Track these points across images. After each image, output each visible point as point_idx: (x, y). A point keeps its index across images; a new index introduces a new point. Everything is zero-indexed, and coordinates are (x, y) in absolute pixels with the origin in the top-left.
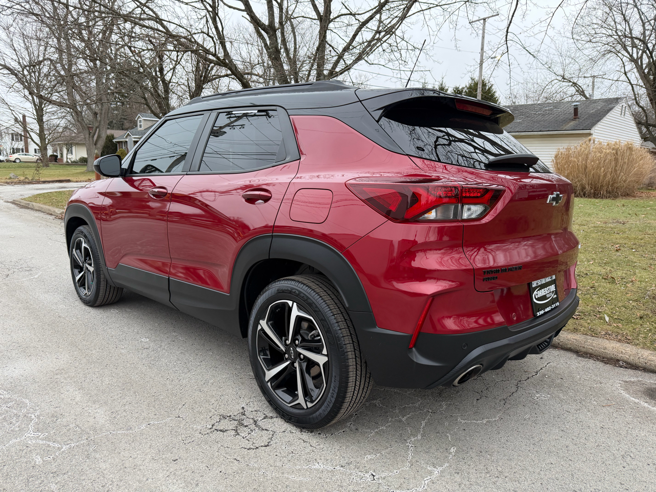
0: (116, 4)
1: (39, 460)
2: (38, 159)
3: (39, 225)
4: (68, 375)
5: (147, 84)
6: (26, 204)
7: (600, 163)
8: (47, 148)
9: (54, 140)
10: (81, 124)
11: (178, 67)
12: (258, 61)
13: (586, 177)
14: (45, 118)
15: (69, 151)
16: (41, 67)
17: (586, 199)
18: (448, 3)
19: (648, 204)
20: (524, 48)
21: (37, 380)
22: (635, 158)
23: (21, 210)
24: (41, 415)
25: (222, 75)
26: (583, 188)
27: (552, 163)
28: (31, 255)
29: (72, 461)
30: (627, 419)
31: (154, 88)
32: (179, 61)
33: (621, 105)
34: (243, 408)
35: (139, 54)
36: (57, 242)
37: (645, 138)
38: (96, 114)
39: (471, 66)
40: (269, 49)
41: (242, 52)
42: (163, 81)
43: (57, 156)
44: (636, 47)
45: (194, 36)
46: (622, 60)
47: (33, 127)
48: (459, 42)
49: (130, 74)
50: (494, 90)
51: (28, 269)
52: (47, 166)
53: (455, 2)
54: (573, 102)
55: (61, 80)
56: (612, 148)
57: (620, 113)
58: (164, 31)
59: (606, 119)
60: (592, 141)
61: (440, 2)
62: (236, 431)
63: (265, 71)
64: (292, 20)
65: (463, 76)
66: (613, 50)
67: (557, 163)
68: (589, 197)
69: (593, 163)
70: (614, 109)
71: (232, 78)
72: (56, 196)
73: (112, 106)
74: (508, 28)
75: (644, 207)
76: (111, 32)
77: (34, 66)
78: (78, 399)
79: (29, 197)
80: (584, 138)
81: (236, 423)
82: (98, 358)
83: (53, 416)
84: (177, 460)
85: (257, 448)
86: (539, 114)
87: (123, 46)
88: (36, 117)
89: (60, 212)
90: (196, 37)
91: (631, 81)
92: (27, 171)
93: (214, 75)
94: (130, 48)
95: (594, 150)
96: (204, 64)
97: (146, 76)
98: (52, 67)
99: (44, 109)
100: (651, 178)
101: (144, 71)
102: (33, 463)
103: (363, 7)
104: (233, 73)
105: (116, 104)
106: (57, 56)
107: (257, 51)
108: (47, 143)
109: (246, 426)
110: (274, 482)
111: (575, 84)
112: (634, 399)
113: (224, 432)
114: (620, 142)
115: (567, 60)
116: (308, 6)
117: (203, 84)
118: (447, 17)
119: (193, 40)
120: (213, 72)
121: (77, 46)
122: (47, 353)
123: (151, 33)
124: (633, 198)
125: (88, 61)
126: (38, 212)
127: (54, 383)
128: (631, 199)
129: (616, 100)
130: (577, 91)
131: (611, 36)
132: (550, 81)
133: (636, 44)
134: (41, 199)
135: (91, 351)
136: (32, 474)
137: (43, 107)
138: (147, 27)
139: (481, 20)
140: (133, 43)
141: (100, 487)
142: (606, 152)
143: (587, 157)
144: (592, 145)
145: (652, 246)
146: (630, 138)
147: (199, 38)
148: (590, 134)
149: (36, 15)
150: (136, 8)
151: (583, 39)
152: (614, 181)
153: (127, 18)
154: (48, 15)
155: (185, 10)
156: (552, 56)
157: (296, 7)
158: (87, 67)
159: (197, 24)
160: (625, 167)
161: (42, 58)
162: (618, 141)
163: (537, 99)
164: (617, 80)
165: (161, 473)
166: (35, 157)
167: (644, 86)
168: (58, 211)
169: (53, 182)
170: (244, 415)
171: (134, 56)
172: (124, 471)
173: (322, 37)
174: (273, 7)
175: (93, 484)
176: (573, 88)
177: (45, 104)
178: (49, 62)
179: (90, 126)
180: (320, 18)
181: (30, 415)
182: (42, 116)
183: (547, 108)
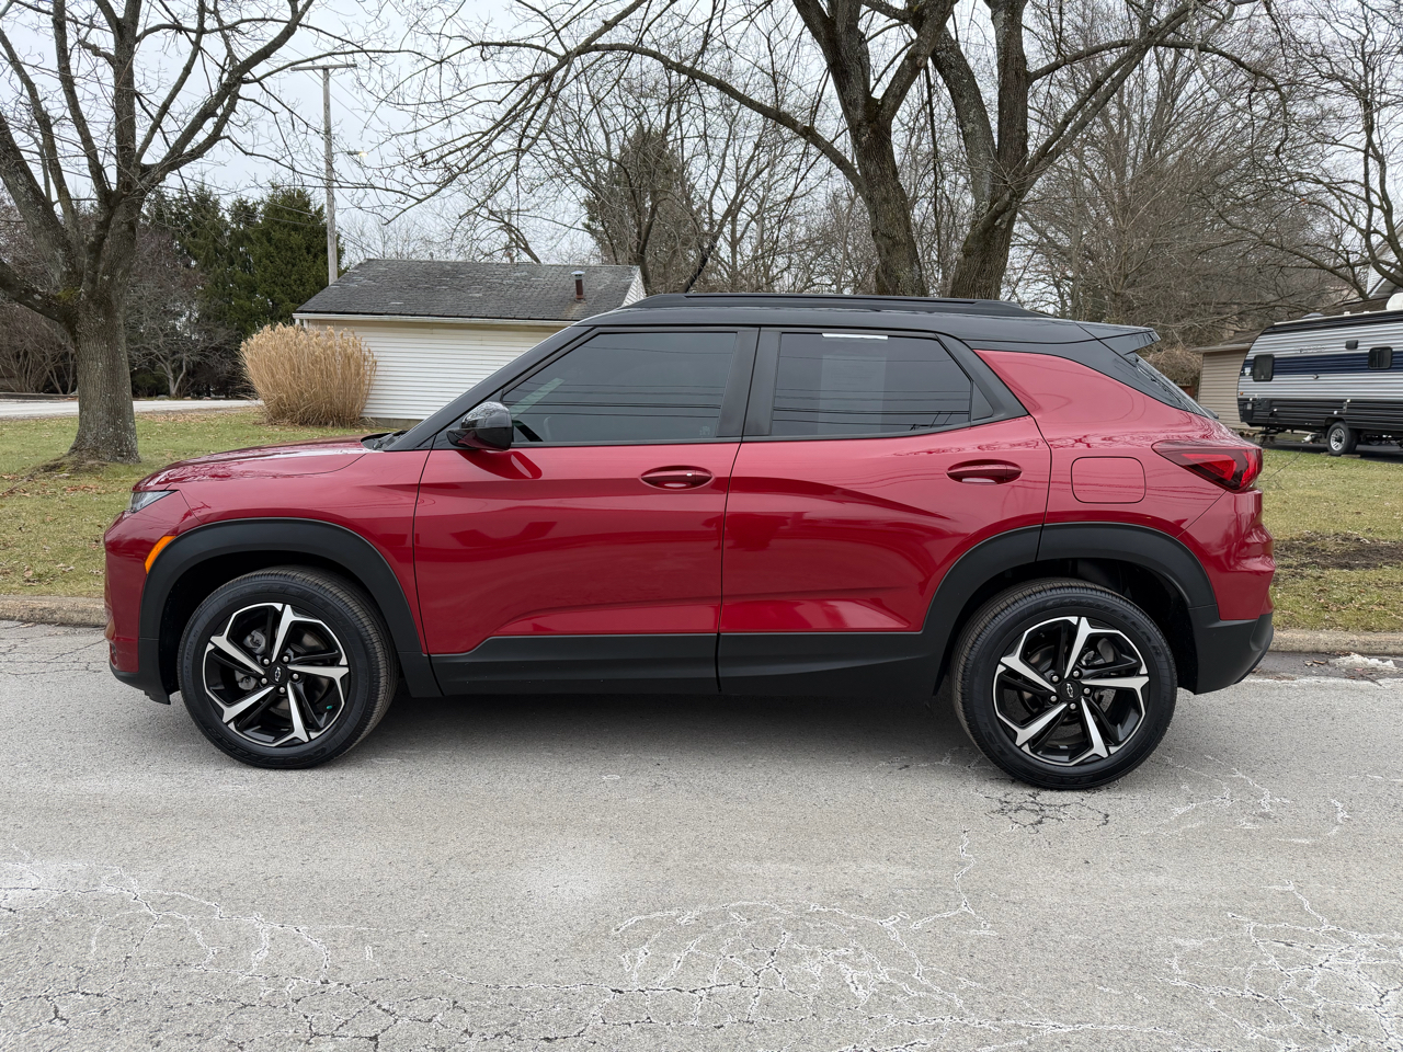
33: (636, 280)
70: (631, 287)
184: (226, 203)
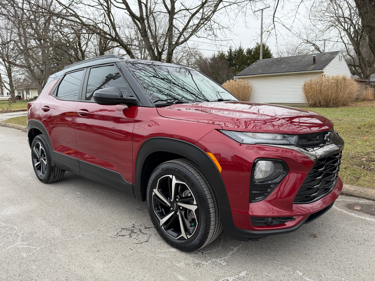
0: (51, 7)
1: (25, 255)
2: (10, 98)
3: (13, 135)
4: (37, 213)
5: (72, 53)
6: (5, 124)
7: (328, 88)
8: (14, 92)
9: (18, 87)
10: (34, 77)
11: (89, 42)
12: (135, 37)
13: (321, 96)
14: (12, 75)
15: (28, 93)
16: (9, 45)
17: (322, 108)
18: (240, 1)
19: (355, 109)
20: (284, 26)
21: (20, 216)
22: (347, 84)
23: (2, 127)
24: (24, 233)
25: (114, 46)
26: (320, 102)
27: (303, 89)
28: (10, 152)
29: (43, 255)
30: (335, 219)
31: (76, 55)
32: (89, 39)
33: (339, 55)
34: (133, 224)
35: (66, 36)
36: (24, 144)
37: (353, 73)
38: (42, 71)
39: (255, 36)
40: (141, 30)
41: (126, 32)
42: (81, 50)
43: (20, 96)
44: (347, 23)
45: (97, 24)
46: (339, 30)
47: (5, 80)
48: (247, 24)
49: (62, 47)
50: (270, 50)
51: (9, 159)
52: (15, 102)
53: (244, 1)
54: (313, 54)
55: (22, 52)
56: (335, 79)
57: (338, 60)
58: (80, 22)
59: (331, 64)
60: (324, 76)
61: (236, 1)
62: (130, 235)
63: (139, 43)
64: (153, 14)
65: (251, 42)
66: (334, 25)
67: (305, 89)
68: (323, 107)
69: (325, 88)
70: (335, 58)
71: (120, 48)
72: (22, 119)
73: (52, 66)
74: (274, 15)
75: (353, 111)
76: (49, 24)
77: (5, 45)
78: (43, 224)
79: (6, 120)
80: (319, 75)
81: (130, 231)
82: (53, 203)
83: (30, 234)
84: (99, 251)
85: (142, 243)
86: (294, 62)
87: (56, 32)
88: (7, 74)
89: (25, 128)
90: (99, 25)
91: (345, 42)
92: (3, 106)
93: (110, 46)
94: (61, 32)
95: (325, 81)
96: (104, 40)
97: (71, 48)
98: (15, 45)
99: (12, 69)
100: (357, 95)
101: (70, 45)
102: (22, 257)
103: (193, 5)
104: (121, 45)
105: (54, 65)
106: (18, 38)
107: (134, 32)
108: (14, 89)
109: (135, 233)
110: (151, 258)
111: (314, 45)
112: (340, 209)
113: (124, 236)
114: (339, 76)
115: (309, 31)
116: (162, 5)
117: (104, 51)
118: (240, 9)
119: (97, 27)
120: (110, 45)
121: (30, 32)
122: (24, 202)
123: (73, 23)
124: (348, 107)
125: (37, 40)
126: (12, 128)
127: (29, 217)
128: (346, 107)
129: (336, 53)
130: (315, 48)
131: (333, 17)
132: (300, 43)
133: (347, 21)
134: (13, 121)
135: (49, 200)
136: (22, 262)
137: (11, 68)
138: (71, 21)
139: (260, 10)
140: (62, 29)
141: (59, 266)
142: (331, 82)
143: (321, 85)
144: (324, 78)
145: (355, 131)
146: (345, 73)
147: (100, 26)
148: (323, 72)
149: (4, 15)
150: (63, 9)
151: (317, 19)
152: (337, 98)
153: (58, 15)
154: (12, 15)
155: (92, 10)
156: (300, 29)
157: (155, 6)
158: (36, 44)
159: (99, 18)
160: (342, 89)
161: (9, 40)
162: (338, 75)
163: (294, 53)
164: (337, 42)
165: (91, 257)
166: (7, 97)
167: (352, 44)
168: (24, 127)
169: (19, 111)
170: (134, 227)
171: (63, 37)
172: (71, 258)
173: (171, 23)
174: (142, 7)
175: (55, 265)
176: (313, 47)
177: (12, 67)
178: (14, 42)
179: (39, 78)
180: (169, 12)
181: (18, 234)
182: (11, 73)
183: (299, 59)
184: (245, 51)
